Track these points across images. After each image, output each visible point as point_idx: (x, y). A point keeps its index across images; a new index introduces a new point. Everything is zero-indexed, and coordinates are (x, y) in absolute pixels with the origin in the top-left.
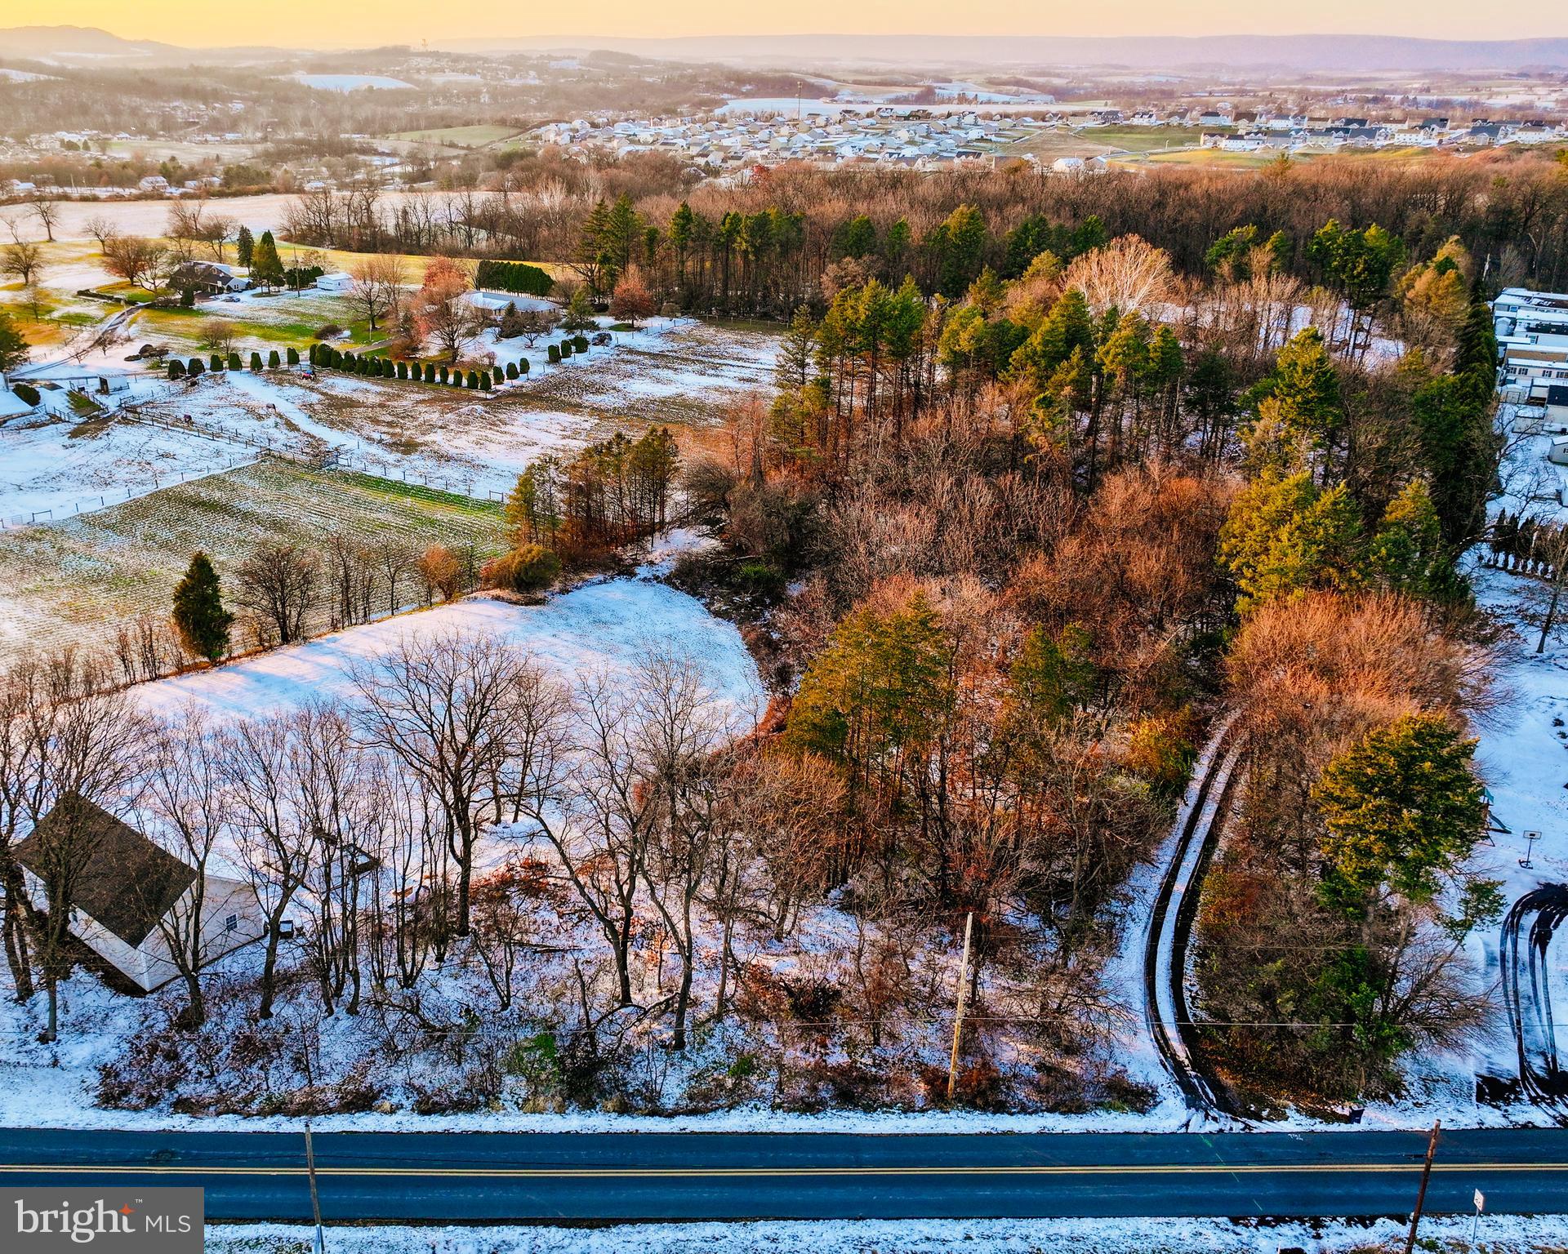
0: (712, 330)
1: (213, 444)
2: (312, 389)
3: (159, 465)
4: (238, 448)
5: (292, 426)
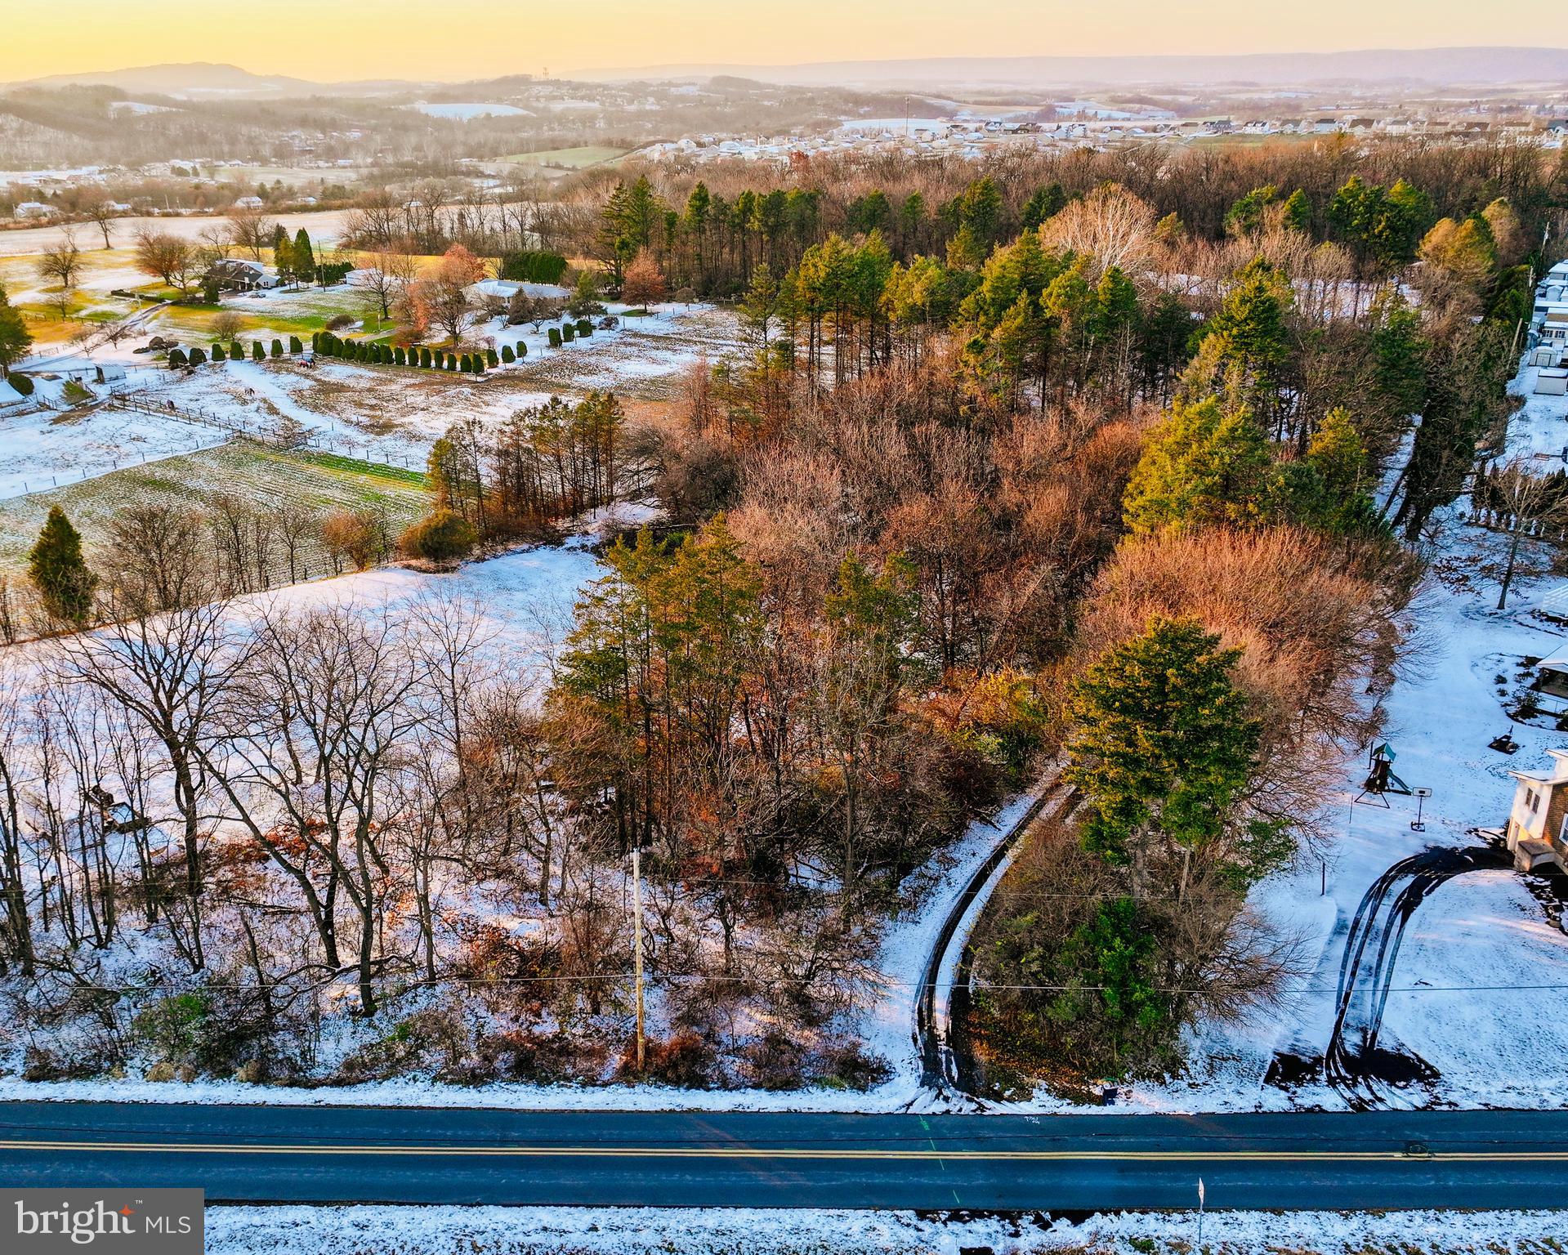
0: (725, 314)
1: (188, 428)
2: (307, 376)
3: (127, 448)
4: (212, 431)
5: (273, 410)
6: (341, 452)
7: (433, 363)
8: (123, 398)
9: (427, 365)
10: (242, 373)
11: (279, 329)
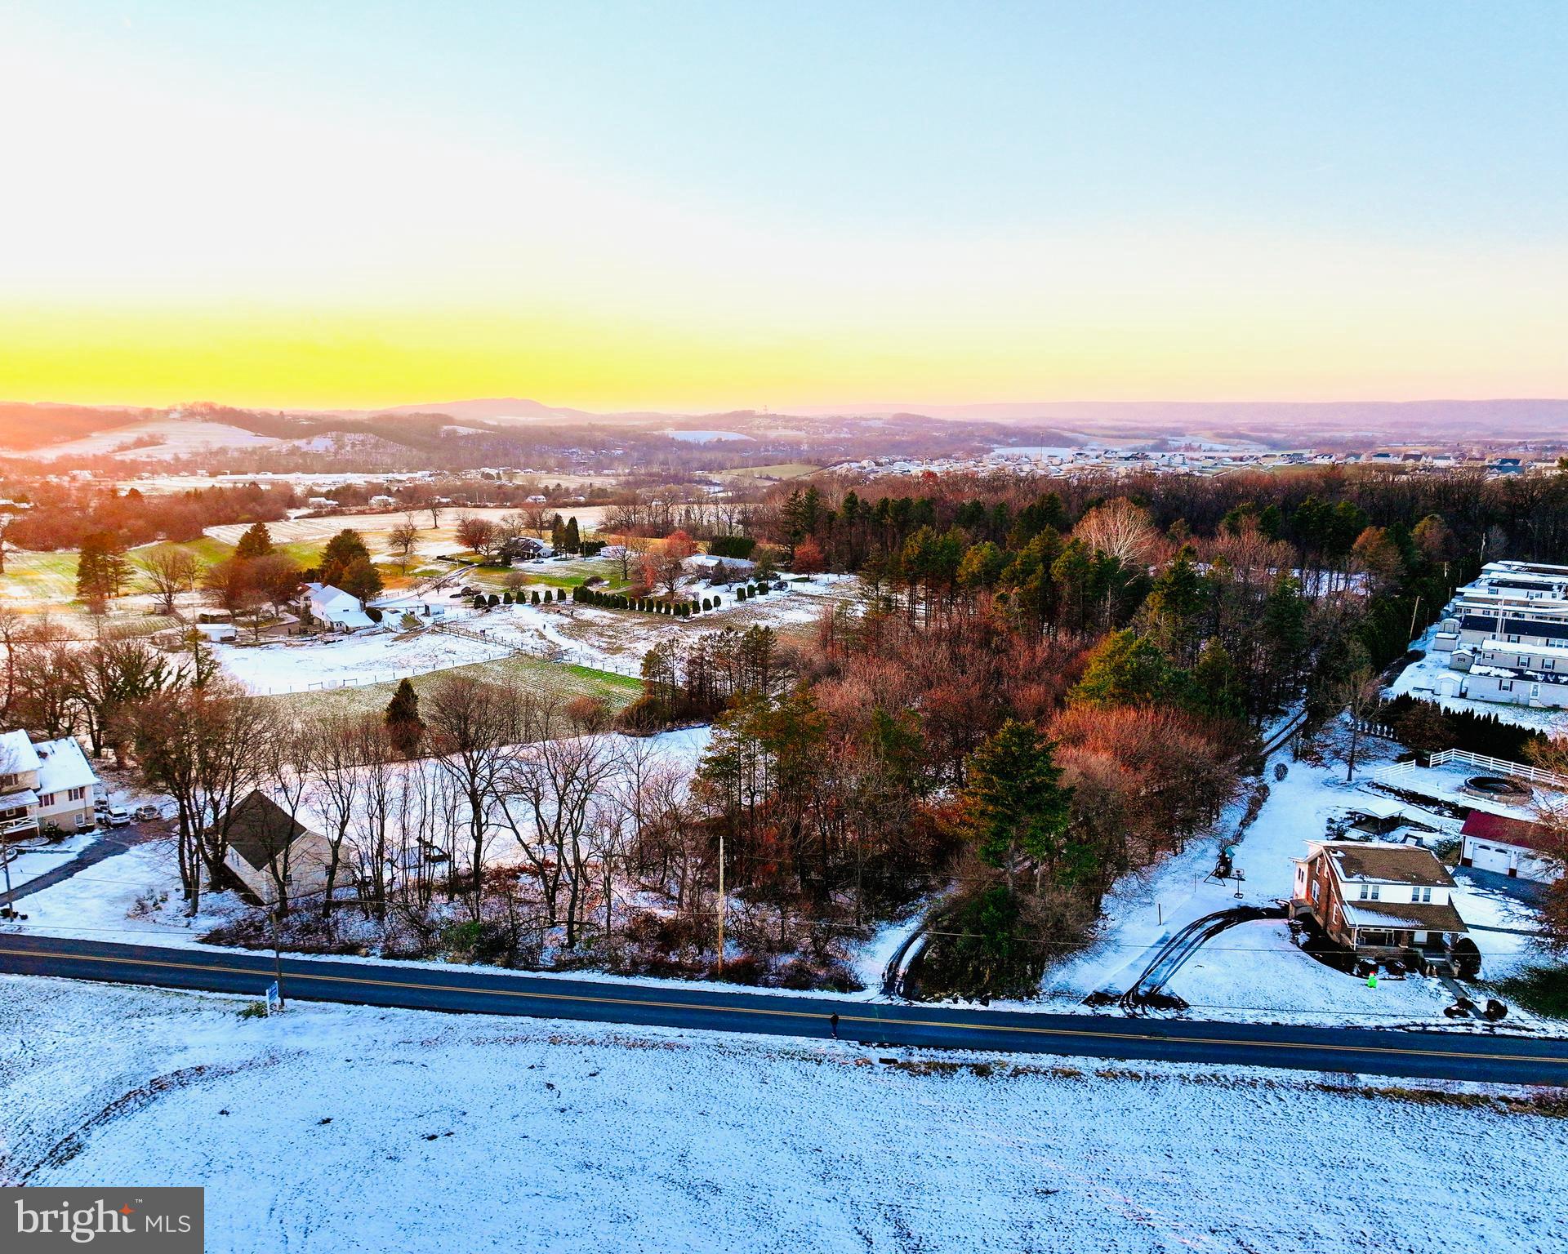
1: (484, 646)
3: (443, 657)
5: (542, 637)
6: (586, 664)
7: (655, 610)
8: (441, 626)
9: (650, 610)
10: (523, 612)
11: (550, 585)
